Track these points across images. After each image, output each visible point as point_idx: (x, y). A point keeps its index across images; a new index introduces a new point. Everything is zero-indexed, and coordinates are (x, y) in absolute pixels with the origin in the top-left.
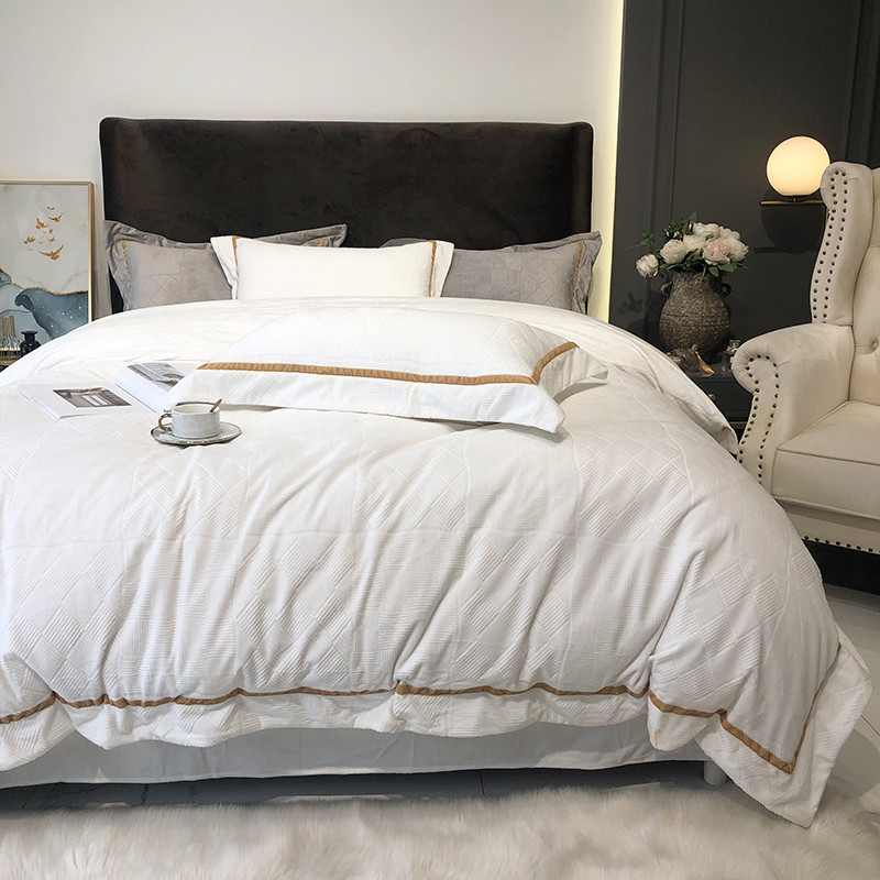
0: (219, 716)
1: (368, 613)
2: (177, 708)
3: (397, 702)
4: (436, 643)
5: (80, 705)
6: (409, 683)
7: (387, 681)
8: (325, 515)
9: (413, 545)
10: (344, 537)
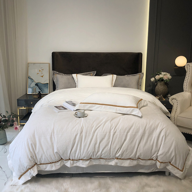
0: (88, 162)
1: (112, 146)
2: (81, 161)
3: (116, 161)
4: (122, 151)
5: (66, 160)
6: (118, 158)
7: (114, 157)
8: (104, 130)
9: (118, 135)
10: (108, 134)
